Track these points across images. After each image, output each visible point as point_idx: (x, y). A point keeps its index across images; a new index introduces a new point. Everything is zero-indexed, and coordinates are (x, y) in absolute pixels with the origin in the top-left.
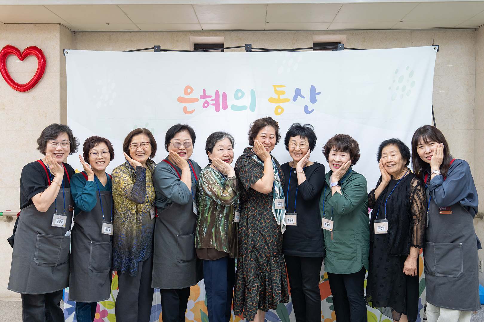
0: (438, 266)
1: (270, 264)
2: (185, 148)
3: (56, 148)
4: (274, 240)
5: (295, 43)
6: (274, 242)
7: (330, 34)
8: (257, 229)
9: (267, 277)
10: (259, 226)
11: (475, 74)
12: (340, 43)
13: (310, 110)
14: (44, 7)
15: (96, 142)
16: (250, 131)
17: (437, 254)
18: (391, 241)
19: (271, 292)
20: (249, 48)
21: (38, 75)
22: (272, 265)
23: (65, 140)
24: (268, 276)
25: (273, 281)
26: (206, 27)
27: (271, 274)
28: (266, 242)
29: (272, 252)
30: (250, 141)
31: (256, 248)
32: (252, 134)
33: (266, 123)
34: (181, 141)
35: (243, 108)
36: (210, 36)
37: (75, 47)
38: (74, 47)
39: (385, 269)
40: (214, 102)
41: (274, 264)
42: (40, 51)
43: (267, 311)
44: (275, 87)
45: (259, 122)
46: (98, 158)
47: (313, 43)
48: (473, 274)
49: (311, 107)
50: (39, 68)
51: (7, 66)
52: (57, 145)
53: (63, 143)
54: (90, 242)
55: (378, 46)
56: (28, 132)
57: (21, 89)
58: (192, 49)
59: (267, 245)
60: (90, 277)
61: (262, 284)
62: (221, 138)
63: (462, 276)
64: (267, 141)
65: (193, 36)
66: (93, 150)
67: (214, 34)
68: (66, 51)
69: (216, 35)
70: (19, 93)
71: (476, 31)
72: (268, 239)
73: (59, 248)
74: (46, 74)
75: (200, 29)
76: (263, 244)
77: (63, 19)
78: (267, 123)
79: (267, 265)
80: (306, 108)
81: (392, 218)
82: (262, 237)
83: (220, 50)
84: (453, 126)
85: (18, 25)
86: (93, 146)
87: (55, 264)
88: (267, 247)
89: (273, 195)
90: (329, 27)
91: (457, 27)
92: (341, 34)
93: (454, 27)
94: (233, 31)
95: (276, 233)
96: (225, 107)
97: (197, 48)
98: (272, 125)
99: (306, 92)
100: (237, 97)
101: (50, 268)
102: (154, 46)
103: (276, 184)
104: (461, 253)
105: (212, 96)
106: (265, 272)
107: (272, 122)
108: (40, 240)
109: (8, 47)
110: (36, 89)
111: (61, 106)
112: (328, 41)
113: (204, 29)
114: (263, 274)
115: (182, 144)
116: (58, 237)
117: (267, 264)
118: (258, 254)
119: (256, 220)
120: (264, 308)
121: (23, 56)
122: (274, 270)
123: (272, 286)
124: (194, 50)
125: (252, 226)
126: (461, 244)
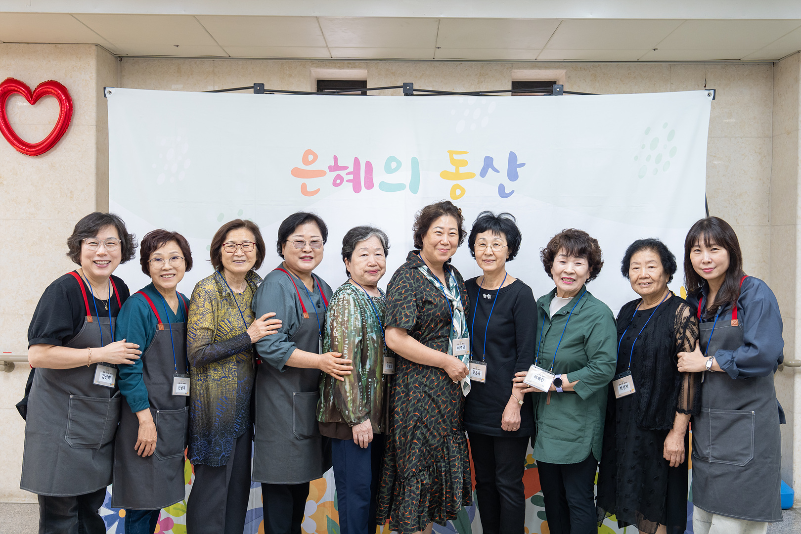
0: (714, 446)
1: (448, 448)
2: (311, 250)
3: (96, 252)
4: (452, 408)
5: (482, 82)
6: (452, 411)
7: (540, 68)
8: (425, 392)
9: (443, 469)
10: (428, 387)
11: (771, 136)
12: (555, 83)
13: (507, 191)
14: (73, 16)
15: (160, 242)
16: (416, 225)
17: (713, 428)
18: (643, 406)
19: (450, 492)
20: (409, 90)
21: (59, 128)
22: (452, 449)
23: (110, 238)
24: (445, 466)
25: (454, 475)
26: (337, 54)
27: (449, 464)
28: (440, 412)
29: (449, 427)
30: (416, 241)
31: (424, 423)
32: (420, 228)
33: (442, 211)
34: (305, 239)
35: (400, 187)
36: (343, 68)
37: (121, 83)
38: (119, 83)
39: (634, 452)
40: (351, 177)
41: (453, 446)
42: (63, 89)
43: (445, 525)
44: (451, 153)
45: (430, 209)
46: (163, 268)
47: (512, 82)
48: (770, 463)
49: (509, 186)
50: (61, 117)
51: (8, 113)
52: (98, 247)
53: (109, 243)
54: (156, 412)
55: (617, 88)
56: (41, 223)
57: (30, 152)
58: (315, 91)
59: (442, 416)
60: (155, 468)
61: (436, 480)
62: (365, 237)
63: (751, 464)
64: (445, 239)
65: (317, 67)
66: (156, 254)
67: (350, 65)
68: (107, 89)
69: (354, 67)
70: (28, 158)
71: (774, 66)
72: (442, 407)
73: (104, 419)
74: (73, 128)
75: (328, 57)
76: (435, 416)
77: (102, 37)
78: (444, 210)
79: (443, 450)
80: (501, 188)
81: (644, 368)
82: (433, 404)
83: (360, 92)
84: (737, 220)
85: (26, 45)
86: (156, 248)
87: (98, 444)
88: (442, 419)
89: (449, 334)
90: (538, 55)
91: (743, 59)
92: (558, 68)
93: (740, 60)
94: (381, 60)
95: (455, 397)
96: (370, 185)
97: (321, 88)
98: (453, 214)
99: (501, 163)
100: (389, 170)
101: (91, 451)
102: (254, 84)
103: (457, 315)
104: (753, 427)
105: (348, 167)
106: (439, 462)
107: (452, 208)
108: (74, 405)
109: (10, 81)
110: (55, 152)
111: (97, 180)
112: (535, 79)
113: (334, 57)
114: (436, 465)
115: (307, 242)
116: (104, 400)
117: (443, 447)
118: (426, 433)
119: (422, 376)
120: (440, 519)
121: (34, 97)
122: (455, 456)
123: (452, 482)
124: (318, 91)
125: (415, 387)
126: (753, 412)
